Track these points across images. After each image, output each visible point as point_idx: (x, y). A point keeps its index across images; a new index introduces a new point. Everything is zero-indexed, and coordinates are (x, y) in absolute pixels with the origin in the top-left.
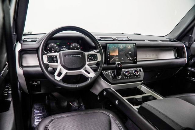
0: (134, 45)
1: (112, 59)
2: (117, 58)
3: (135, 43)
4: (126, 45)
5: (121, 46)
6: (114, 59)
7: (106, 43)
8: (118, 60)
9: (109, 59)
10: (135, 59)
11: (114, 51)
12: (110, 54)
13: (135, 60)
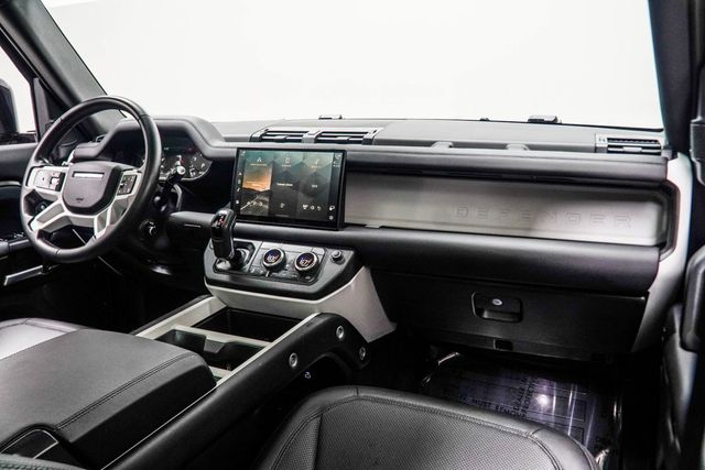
0: (334, 159)
1: (249, 203)
2: (264, 202)
3: (343, 151)
4: (304, 158)
5: (287, 160)
6: (255, 203)
7: (239, 149)
8: (267, 207)
9: (237, 202)
10: (330, 213)
11: (258, 175)
12: (244, 186)
13: (331, 218)
